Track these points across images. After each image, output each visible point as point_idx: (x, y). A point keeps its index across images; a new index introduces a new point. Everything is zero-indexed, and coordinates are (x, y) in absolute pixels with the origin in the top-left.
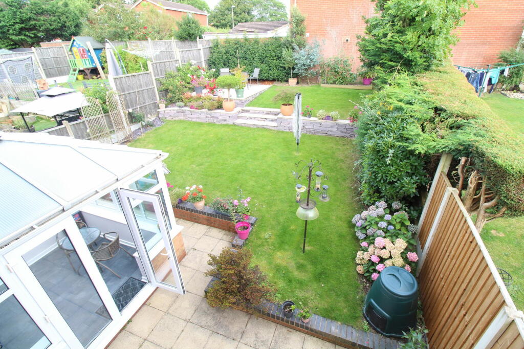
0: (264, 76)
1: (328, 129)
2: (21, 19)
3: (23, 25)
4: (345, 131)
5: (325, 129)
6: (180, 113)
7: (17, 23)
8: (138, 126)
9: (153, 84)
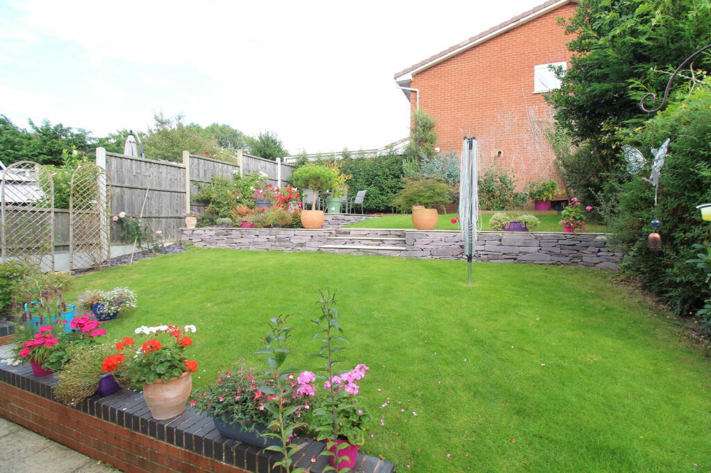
0: (372, 204)
1: (517, 250)
2: (51, 150)
3: (50, 157)
4: (557, 250)
5: (510, 249)
6: (221, 237)
7: (43, 154)
8: (132, 249)
9: (184, 185)
